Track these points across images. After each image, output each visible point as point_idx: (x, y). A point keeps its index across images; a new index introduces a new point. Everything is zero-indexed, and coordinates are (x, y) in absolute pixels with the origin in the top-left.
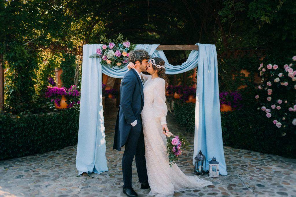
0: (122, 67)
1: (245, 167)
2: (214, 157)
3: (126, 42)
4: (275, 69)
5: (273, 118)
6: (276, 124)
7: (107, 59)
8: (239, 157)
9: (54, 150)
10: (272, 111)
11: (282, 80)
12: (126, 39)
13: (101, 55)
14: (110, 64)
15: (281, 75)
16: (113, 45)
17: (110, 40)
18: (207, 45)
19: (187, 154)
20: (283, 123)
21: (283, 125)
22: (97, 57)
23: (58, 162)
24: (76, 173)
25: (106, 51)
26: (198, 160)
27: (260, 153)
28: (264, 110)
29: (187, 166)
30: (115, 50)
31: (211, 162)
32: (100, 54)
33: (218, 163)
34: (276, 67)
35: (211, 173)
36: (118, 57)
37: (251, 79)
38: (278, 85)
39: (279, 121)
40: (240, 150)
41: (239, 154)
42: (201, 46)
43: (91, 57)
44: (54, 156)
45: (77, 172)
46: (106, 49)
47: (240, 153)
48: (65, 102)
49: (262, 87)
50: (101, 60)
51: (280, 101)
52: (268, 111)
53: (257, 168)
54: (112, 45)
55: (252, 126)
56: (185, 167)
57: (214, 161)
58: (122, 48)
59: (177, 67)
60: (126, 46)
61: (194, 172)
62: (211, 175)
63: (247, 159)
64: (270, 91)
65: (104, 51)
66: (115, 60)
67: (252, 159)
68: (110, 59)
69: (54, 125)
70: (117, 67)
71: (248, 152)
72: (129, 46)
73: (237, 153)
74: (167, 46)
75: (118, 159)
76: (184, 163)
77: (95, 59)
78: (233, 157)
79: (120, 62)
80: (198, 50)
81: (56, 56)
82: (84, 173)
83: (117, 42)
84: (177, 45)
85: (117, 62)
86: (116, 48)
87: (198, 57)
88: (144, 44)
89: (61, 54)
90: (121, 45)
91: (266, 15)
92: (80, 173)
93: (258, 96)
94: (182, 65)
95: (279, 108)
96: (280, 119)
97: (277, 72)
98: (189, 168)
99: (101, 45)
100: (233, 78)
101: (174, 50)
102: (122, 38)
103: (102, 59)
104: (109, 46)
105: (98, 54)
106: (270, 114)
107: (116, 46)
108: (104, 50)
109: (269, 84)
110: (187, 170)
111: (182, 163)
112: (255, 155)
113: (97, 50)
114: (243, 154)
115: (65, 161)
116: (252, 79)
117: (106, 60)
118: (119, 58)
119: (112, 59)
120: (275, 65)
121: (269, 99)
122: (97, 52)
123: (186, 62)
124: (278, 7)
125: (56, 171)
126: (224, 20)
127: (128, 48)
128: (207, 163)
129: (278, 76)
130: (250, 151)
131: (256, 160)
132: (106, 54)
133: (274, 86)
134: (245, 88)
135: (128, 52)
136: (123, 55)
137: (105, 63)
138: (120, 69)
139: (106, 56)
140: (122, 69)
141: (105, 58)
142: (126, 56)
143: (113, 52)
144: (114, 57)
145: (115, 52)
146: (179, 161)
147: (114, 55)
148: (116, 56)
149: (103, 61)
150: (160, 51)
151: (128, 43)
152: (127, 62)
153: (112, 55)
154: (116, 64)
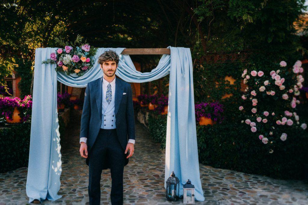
0: (81, 74)
1: (225, 191)
2: (189, 180)
3: (85, 45)
4: (260, 76)
5: (258, 133)
6: (262, 140)
7: (63, 64)
8: (219, 178)
9: (4, 171)
10: (258, 125)
11: (268, 88)
12: (86, 41)
13: (56, 60)
14: (67, 71)
15: (266, 83)
16: (70, 49)
17: (67, 42)
18: (181, 49)
19: (160, 176)
20: (270, 138)
21: (270, 140)
22: (52, 63)
23: (6, 187)
24: (27, 201)
25: (62, 55)
26: (170, 183)
27: (244, 174)
28: (248, 124)
29: (158, 190)
30: (72, 54)
31: (185, 186)
32: (55, 59)
33: (193, 187)
34: (261, 74)
35: (185, 199)
36: (76, 62)
37: (236, 87)
38: (264, 95)
39: (265, 136)
40: (221, 170)
41: (220, 175)
42: (174, 50)
43: (44, 63)
44: (3, 179)
45: (28, 199)
46: (62, 53)
47: (221, 173)
48: (18, 115)
49: (247, 96)
50: (56, 67)
51: (266, 113)
52: (253, 124)
53: (240, 192)
55: (235, 143)
56: (156, 192)
57: (189, 185)
58: (80, 52)
59: (146, 74)
60: (86, 50)
61: (165, 198)
62: (185, 201)
63: (229, 181)
64: (255, 102)
65: (59, 56)
67: (235, 180)
68: (66, 66)
69: (4, 143)
70: (75, 74)
71: (231, 173)
72: (89, 50)
73: (217, 173)
74: (134, 50)
75: (79, 182)
76: (155, 186)
77: (49, 65)
78: (213, 179)
79: (78, 69)
80: (170, 54)
81: (7, 62)
82: (36, 200)
83: (75, 45)
84: (145, 49)
85: (74, 68)
86: (73, 52)
87: (170, 62)
88: (106, 48)
89: (13, 60)
90: (80, 48)
91: (248, 13)
92: (30, 201)
93: (243, 107)
94: (151, 72)
95: (265, 121)
96: (266, 134)
97: (262, 80)
98: (160, 192)
99: (56, 49)
100: (217, 87)
101: (142, 54)
102: (81, 41)
104: (65, 50)
105: (53, 59)
106: (255, 128)
107: (73, 49)
108: (59, 54)
109: (253, 93)
110: (158, 195)
111: (153, 186)
112: (238, 176)
113: (51, 55)
114: (225, 174)
115: (16, 185)
116: (238, 87)
117: (62, 67)
118: (77, 64)
119: (69, 65)
120: (260, 72)
121: (254, 110)
122: (52, 57)
123: (156, 69)
124: (262, 4)
125: (3, 198)
126: (201, 19)
127: (87, 52)
128: (181, 187)
129: (263, 85)
130: (233, 171)
131: (240, 183)
132: (62, 59)
133: (260, 96)
134: (230, 97)
135: (88, 56)
136: (82, 61)
137: (61, 70)
138: (79, 77)
139: (62, 61)
140: (81, 77)
141: (60, 64)
142: (86, 62)
143: (69, 57)
144: (71, 63)
145: (72, 57)
146: (149, 184)
147: (72, 60)
148: (74, 62)
149: (58, 68)
150: (125, 55)
151: (87, 46)
152: (87, 69)
153: (69, 61)
154: (73, 71)
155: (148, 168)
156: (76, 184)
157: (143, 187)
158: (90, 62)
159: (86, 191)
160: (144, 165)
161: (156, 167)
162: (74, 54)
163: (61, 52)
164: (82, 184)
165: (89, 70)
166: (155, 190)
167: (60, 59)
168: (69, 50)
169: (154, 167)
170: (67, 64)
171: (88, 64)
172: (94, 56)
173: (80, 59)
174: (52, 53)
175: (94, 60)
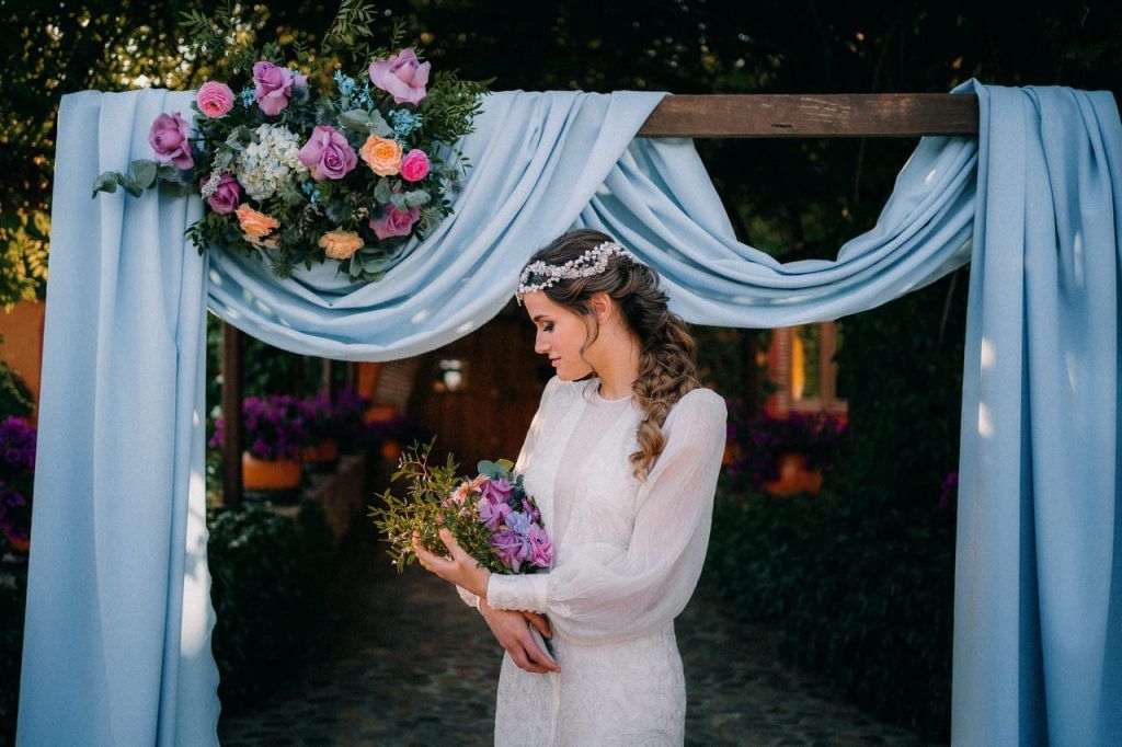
0: (371, 268)
3: (392, 57)
7: (244, 197)
12: (398, 35)
13: (188, 165)
14: (271, 244)
16: (288, 83)
18: (1051, 98)
22: (166, 188)
25: (235, 133)
30: (300, 116)
32: (182, 157)
36: (327, 179)
43: (107, 187)
46: (231, 120)
50: (195, 215)
54: (277, 80)
58: (364, 106)
60: (400, 91)
65: (214, 133)
66: (312, 213)
68: (264, 207)
70: (331, 268)
72: (417, 95)
77: (149, 206)
79: (348, 226)
80: (971, 136)
84: (806, 98)
85: (322, 225)
86: (310, 107)
88: (542, 90)
90: (360, 84)
94: (842, 258)
101: (785, 131)
102: (365, 31)
103: (207, 209)
104: (253, 93)
105: (166, 160)
108: (217, 127)
113: (159, 126)
117: (234, 218)
118: (336, 190)
119: (281, 200)
122: (158, 141)
123: (877, 233)
127: (411, 109)
132: (229, 156)
135: (413, 140)
136: (374, 166)
137: (229, 240)
138: (356, 288)
139: (232, 178)
140: (369, 286)
141: (224, 192)
142: (399, 176)
143: (286, 145)
144: (299, 185)
145: (301, 144)
147: (301, 169)
148: (316, 175)
149: (211, 223)
150: (669, 144)
151: (412, 63)
152: (407, 231)
153: (286, 169)
154: (316, 245)
158: (430, 183)
162: (313, 118)
163: (228, 106)
165: (421, 239)
167: (221, 160)
168: (278, 93)
170: (269, 195)
171: (414, 194)
172: (457, 146)
173: (359, 158)
174: (164, 116)
175: (460, 168)
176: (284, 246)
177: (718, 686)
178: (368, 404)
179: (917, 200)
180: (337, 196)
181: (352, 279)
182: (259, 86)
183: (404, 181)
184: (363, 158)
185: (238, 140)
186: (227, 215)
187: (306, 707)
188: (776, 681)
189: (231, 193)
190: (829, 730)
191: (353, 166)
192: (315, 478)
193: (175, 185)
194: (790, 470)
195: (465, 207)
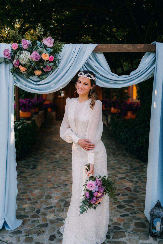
0: (44, 77)
3: (47, 38)
7: (20, 64)
12: (48, 33)
13: (10, 58)
14: (25, 72)
16: (28, 43)
22: (6, 62)
25: (18, 52)
30: (30, 50)
32: (9, 57)
36: (35, 61)
42: (160, 46)
46: (18, 50)
50: (11, 67)
54: (26, 43)
58: (42, 48)
60: (48, 45)
66: (33, 67)
68: (24, 66)
70: (36, 77)
72: (52, 45)
76: (131, 208)
77: (3, 66)
79: (39, 69)
80: (155, 52)
84: (124, 45)
85: (35, 69)
86: (32, 47)
87: (154, 62)
88: (75, 43)
90: (41, 43)
94: (130, 75)
99: (11, 44)
101: (120, 51)
102: (42, 33)
103: (14, 66)
104: (22, 45)
105: (6, 57)
107: (32, 44)
108: (15, 51)
111: (128, 207)
113: (5, 51)
117: (18, 68)
118: (37, 63)
119: (27, 65)
122: (5, 54)
123: (137, 70)
127: (51, 48)
132: (18, 57)
135: (51, 54)
136: (44, 59)
137: (18, 72)
139: (18, 61)
140: (43, 80)
141: (17, 63)
142: (48, 60)
143: (28, 54)
144: (30, 62)
145: (31, 54)
146: (123, 204)
147: (31, 59)
148: (33, 60)
149: (14, 69)
150: (98, 53)
151: (50, 40)
152: (50, 70)
153: (28, 59)
154: (33, 73)
155: (117, 176)
156: (41, 200)
157: (117, 209)
158: (54, 61)
159: (51, 213)
160: (112, 172)
161: (124, 175)
162: (33, 50)
163: (17, 47)
164: (48, 200)
165: (53, 72)
166: (131, 214)
167: (16, 57)
168: (26, 45)
169: (123, 176)
170: (25, 64)
171: (51, 64)
172: (59, 54)
173: (41, 57)
174: (6, 49)
175: (60, 59)
176: (28, 73)
177: (113, 156)
178: (45, 100)
179: (144, 64)
180: (37, 64)
181: (40, 79)
182: (23, 44)
183: (49, 61)
184: (42, 57)
185: (19, 53)
186: (17, 67)
187: (33, 159)
188: (124, 155)
189: (18, 63)
190: (133, 164)
191: (40, 59)
192: (34, 115)
193: (8, 61)
194: (129, 114)
195: (60, 66)
